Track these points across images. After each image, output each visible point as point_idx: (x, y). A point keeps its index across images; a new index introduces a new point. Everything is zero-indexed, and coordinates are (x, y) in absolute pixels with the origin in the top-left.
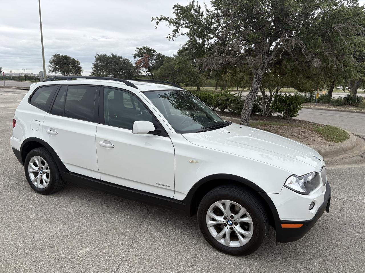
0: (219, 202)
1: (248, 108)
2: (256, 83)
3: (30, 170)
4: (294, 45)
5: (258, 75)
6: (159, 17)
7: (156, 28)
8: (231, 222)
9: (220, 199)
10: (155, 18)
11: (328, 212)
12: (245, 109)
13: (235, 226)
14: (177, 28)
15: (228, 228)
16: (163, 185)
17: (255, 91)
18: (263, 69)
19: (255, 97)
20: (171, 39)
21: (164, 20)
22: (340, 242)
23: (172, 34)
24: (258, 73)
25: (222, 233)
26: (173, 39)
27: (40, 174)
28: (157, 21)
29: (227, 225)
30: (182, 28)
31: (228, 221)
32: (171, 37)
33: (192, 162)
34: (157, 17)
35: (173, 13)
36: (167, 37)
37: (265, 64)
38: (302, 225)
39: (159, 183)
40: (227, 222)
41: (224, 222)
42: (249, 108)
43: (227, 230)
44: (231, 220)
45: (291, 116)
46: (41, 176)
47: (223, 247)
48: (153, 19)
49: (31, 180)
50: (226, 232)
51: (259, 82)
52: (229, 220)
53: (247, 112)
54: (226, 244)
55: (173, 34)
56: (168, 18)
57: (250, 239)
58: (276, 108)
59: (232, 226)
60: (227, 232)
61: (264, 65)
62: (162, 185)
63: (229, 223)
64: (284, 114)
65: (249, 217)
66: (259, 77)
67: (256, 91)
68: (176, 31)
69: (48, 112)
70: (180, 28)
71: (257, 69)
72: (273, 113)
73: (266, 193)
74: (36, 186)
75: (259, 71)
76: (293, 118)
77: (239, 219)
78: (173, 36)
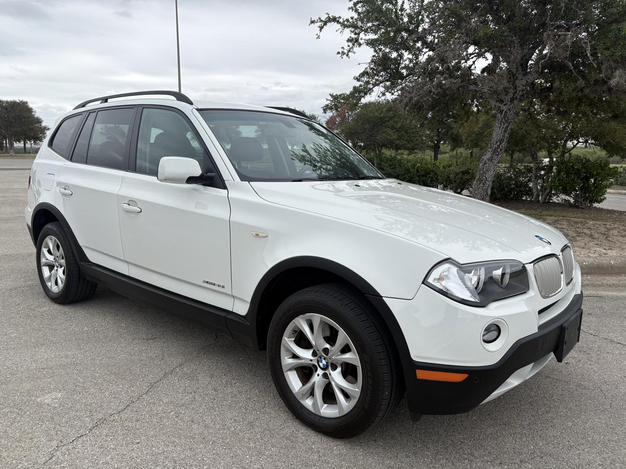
0: (300, 318)
1: (484, 177)
2: (500, 127)
3: (43, 260)
4: (570, 44)
5: (504, 113)
6: (324, 18)
7: (318, 38)
8: (324, 362)
9: (303, 313)
10: (315, 18)
11: (560, 360)
12: (479, 179)
13: (331, 372)
14: (356, 36)
15: (318, 375)
16: (214, 284)
17: (498, 144)
18: (515, 101)
19: (498, 155)
20: (345, 56)
21: (333, 23)
22: (596, 437)
23: (347, 48)
24: (505, 108)
25: (309, 385)
26: (347, 55)
27: (55, 268)
28: (319, 24)
29: (319, 368)
31: (319, 359)
32: (346, 51)
33: (257, 235)
34: (320, 18)
35: (349, 8)
36: (339, 53)
37: (518, 91)
38: (466, 376)
39: (208, 280)
40: (318, 362)
41: (311, 360)
42: (486, 178)
43: (317, 378)
44: (325, 359)
45: (591, 202)
46: (57, 270)
47: (309, 415)
48: (313, 22)
49: (45, 278)
50: (314, 383)
51: (507, 127)
52: (321, 358)
53: (484, 184)
54: (315, 410)
55: (349, 46)
56: (340, 17)
57: (357, 400)
58: (558, 184)
59: (326, 371)
60: (316, 384)
61: (516, 92)
62: (211, 284)
63: (321, 365)
64: (576, 197)
65: (354, 352)
66: (505, 116)
67: (501, 144)
68: (355, 41)
69: (67, 159)
70: (362, 35)
71: (501, 101)
72: (555, 197)
73: (382, 297)
74: (50, 288)
75: (505, 105)
76: (596, 205)
77: (338, 356)
78: (349, 51)
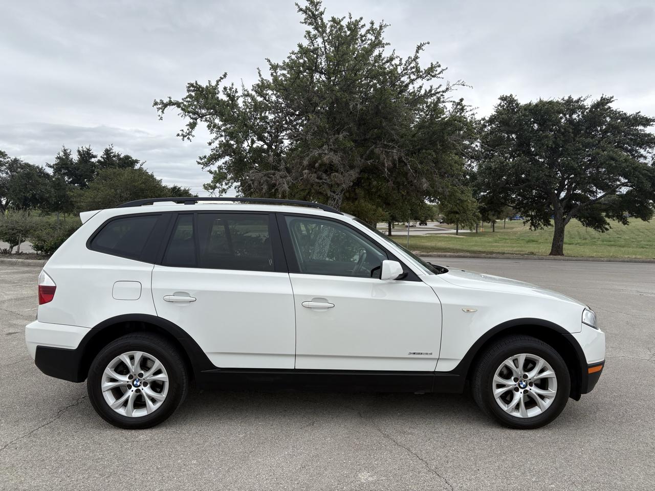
0: (510, 359)
3: (106, 385)
4: (397, 159)
6: (166, 100)
7: (161, 119)
8: (524, 383)
9: (512, 355)
10: (159, 101)
13: (531, 388)
14: (194, 121)
15: (521, 393)
20: (186, 138)
21: (174, 106)
23: (185, 131)
24: (337, 197)
25: (514, 403)
27: (134, 389)
28: (161, 106)
29: (520, 389)
30: (201, 121)
31: (520, 383)
32: (186, 134)
33: (468, 311)
34: (162, 101)
36: (178, 135)
39: (414, 352)
40: (519, 385)
41: (514, 385)
43: (519, 396)
44: (524, 381)
46: (138, 390)
48: (156, 104)
49: (110, 405)
50: (519, 399)
52: (521, 381)
55: (188, 130)
57: (553, 399)
59: (526, 389)
63: (522, 386)
65: (550, 370)
68: (193, 125)
69: (154, 263)
70: (199, 120)
73: (570, 334)
74: (124, 414)
77: (537, 376)
78: (189, 134)
